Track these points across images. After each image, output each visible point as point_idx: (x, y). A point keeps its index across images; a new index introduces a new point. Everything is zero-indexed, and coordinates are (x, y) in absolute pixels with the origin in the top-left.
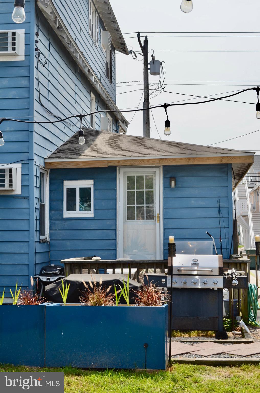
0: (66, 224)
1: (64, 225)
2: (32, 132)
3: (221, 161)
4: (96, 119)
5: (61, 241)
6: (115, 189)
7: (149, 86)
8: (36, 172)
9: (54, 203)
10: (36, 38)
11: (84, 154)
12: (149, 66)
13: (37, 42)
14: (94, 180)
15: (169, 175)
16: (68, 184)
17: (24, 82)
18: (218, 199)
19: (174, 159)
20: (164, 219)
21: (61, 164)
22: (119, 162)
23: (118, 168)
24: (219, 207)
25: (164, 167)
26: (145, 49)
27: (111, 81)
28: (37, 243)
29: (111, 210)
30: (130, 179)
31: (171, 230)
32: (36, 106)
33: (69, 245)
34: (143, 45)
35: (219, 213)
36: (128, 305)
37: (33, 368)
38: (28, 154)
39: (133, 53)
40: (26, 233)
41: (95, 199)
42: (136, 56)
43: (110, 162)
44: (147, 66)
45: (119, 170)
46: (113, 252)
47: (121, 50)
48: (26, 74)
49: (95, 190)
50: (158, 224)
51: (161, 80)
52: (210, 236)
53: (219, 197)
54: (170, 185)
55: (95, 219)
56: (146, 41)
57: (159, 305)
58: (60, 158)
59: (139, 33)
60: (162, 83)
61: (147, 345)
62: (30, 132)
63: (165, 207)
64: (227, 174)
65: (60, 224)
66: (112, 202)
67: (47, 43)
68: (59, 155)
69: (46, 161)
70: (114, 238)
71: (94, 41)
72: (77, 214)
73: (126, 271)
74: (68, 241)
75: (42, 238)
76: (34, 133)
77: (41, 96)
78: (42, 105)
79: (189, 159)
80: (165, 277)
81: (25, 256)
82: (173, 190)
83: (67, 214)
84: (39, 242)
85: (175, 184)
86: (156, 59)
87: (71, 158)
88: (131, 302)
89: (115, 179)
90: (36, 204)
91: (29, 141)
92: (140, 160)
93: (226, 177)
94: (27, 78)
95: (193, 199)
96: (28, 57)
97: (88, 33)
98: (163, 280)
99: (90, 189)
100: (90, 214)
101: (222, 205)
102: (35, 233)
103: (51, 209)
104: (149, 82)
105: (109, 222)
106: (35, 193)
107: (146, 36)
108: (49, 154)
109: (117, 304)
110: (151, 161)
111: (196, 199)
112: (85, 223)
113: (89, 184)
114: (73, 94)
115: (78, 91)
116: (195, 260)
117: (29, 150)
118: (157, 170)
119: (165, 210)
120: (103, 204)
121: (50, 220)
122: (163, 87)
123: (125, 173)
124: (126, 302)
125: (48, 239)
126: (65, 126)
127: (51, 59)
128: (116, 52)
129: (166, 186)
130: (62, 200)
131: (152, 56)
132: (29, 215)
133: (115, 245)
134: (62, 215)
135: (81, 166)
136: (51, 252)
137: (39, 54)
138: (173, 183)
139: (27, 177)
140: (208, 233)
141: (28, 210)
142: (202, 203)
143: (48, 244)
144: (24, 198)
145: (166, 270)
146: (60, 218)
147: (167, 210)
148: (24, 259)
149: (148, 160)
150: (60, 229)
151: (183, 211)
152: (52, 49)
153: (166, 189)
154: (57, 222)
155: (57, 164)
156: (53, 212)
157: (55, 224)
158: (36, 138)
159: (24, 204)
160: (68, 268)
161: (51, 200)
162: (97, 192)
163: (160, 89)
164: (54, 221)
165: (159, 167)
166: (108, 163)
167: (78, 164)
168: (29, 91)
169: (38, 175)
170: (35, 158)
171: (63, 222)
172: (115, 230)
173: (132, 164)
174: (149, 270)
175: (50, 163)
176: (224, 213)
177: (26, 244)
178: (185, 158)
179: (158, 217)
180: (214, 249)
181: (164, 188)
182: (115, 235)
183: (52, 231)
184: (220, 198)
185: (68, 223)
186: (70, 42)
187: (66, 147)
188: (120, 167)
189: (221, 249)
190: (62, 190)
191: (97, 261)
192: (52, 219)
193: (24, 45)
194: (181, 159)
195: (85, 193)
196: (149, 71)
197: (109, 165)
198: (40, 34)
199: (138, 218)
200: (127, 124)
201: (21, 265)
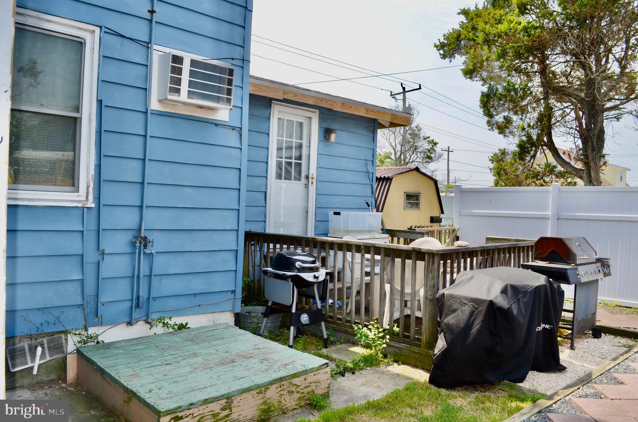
6: (268, 134)
15: (325, 126)
18: (364, 162)
20: (318, 181)
23: (272, 104)
24: (366, 172)
29: (262, 164)
31: (323, 196)
40: (235, 193)
43: (287, 94)
45: (274, 106)
46: (261, 225)
50: (311, 188)
52: (369, 206)
53: (366, 160)
62: (246, 9)
63: (319, 167)
70: (264, 204)
82: (327, 144)
89: (268, 120)
93: (373, 138)
95: (345, 159)
105: (258, 181)
119: (319, 170)
123: (278, 113)
129: (322, 139)
132: (241, 161)
138: (333, 136)
140: (367, 203)
141: (238, 151)
144: (233, 128)
147: (321, 170)
153: (321, 142)
159: (232, 139)
165: (315, 112)
166: (284, 93)
172: (265, 192)
179: (312, 178)
181: (320, 141)
182: (264, 200)
188: (276, 104)
201: (224, 253)
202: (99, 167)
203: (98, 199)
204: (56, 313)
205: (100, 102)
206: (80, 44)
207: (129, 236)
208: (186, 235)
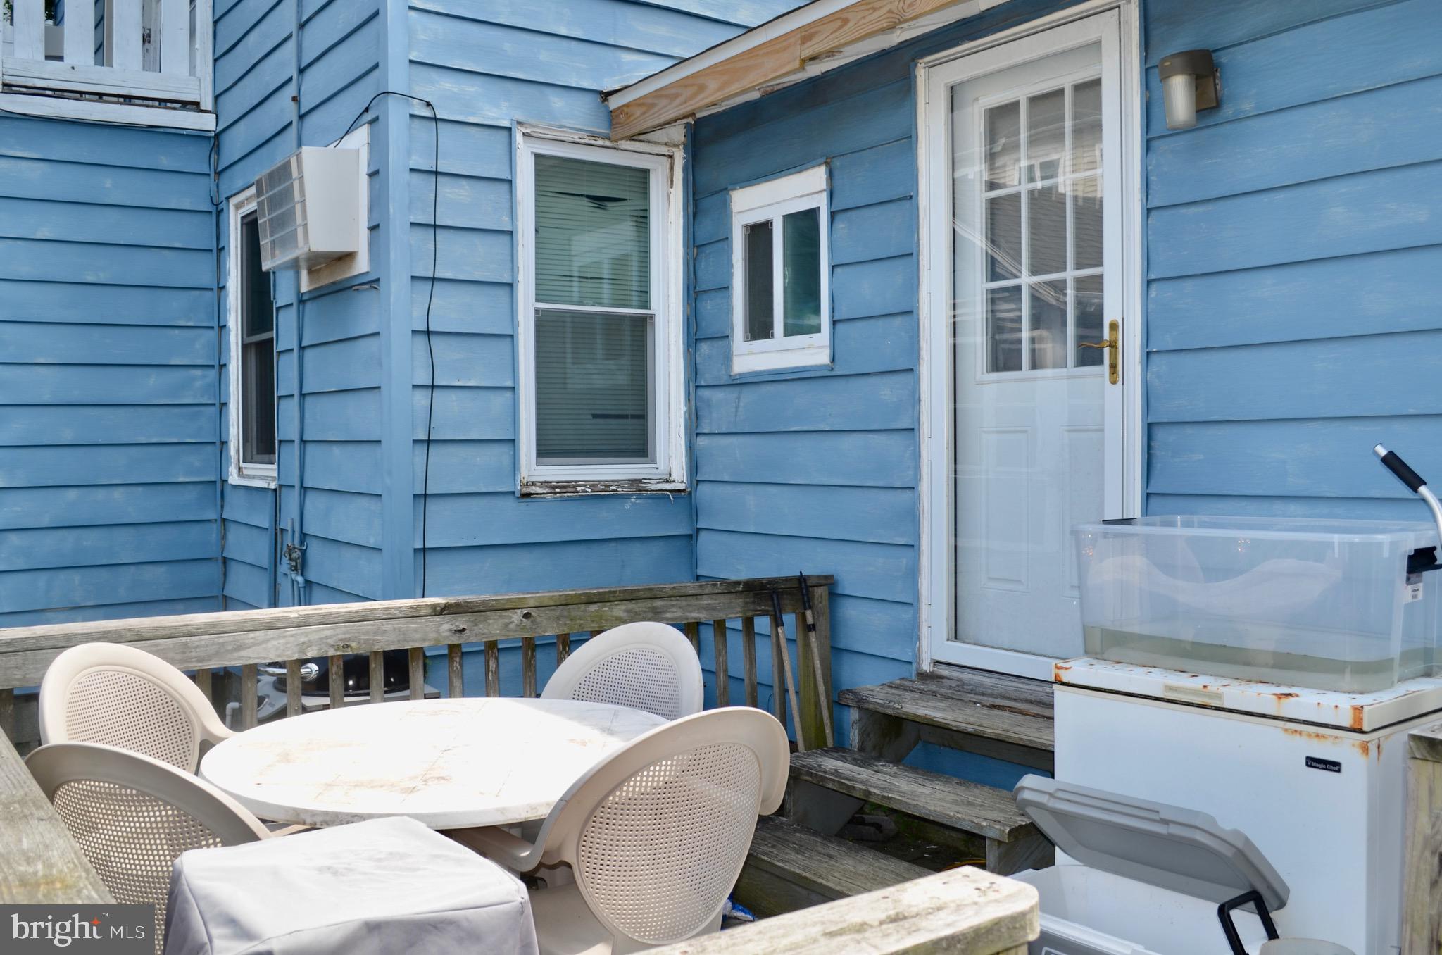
0: (741, 404)
1: (737, 408)
5: (729, 488)
6: (913, 196)
9: (707, 306)
14: (827, 163)
16: (747, 205)
20: (1148, 355)
21: (653, 105)
23: (920, 73)
29: (895, 322)
31: (1187, 430)
33: (752, 507)
38: (377, 72)
40: (379, 453)
41: (832, 267)
43: (812, 36)
45: (927, 80)
46: (905, 561)
49: (833, 215)
50: (1111, 394)
55: (834, 373)
63: (1152, 276)
65: (723, 407)
66: (899, 274)
69: (614, 103)
72: (779, 349)
74: (750, 487)
83: (747, 356)
89: (910, 140)
91: (378, 12)
99: (816, 213)
100: (817, 349)
105: (887, 390)
112: (801, 396)
113: (810, 186)
117: (378, 56)
119: (1153, 293)
120: (868, 288)
121: (697, 384)
130: (726, 288)
134: (727, 358)
136: (707, 538)
139: (378, 185)
141: (378, 341)
146: (723, 375)
150: (724, 430)
153: (1164, 143)
154: (716, 395)
155: (644, 109)
156: (699, 349)
161: (697, 294)
162: (841, 227)
170: (413, 79)
171: (732, 394)
172: (914, 431)
182: (912, 464)
183: (696, 442)
185: (749, 395)
188: (929, 65)
190: (727, 239)
192: (703, 383)
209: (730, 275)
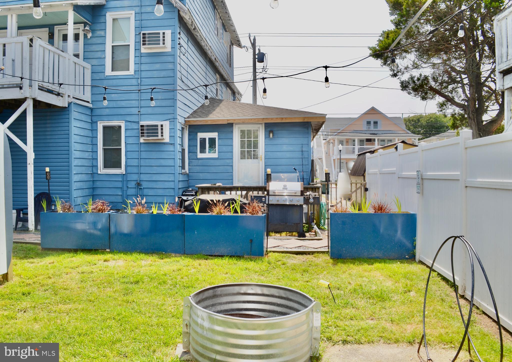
1: (198, 163)
2: (176, 100)
3: (304, 120)
4: (220, 92)
5: (196, 174)
6: (232, 139)
7: (257, 70)
8: (179, 127)
9: (191, 148)
10: (179, 36)
11: (211, 115)
12: (257, 57)
13: (179, 38)
14: (218, 133)
15: (269, 129)
16: (201, 135)
17: (171, 66)
18: (301, 145)
19: (272, 119)
20: (265, 159)
21: (196, 122)
22: (235, 120)
23: (234, 125)
24: (302, 151)
25: (265, 124)
26: (254, 45)
27: (230, 66)
28: (180, 174)
29: (229, 153)
30: (243, 132)
32: (179, 82)
33: (201, 176)
34: (252, 42)
35: (302, 155)
36: (240, 214)
37: (177, 255)
38: (173, 115)
39: (245, 47)
40: (173, 168)
41: (219, 145)
42: (248, 50)
44: (255, 57)
45: (235, 126)
46: (231, 181)
47: (238, 45)
48: (172, 61)
49: (219, 139)
50: (261, 162)
51: (265, 66)
52: (296, 170)
54: (269, 136)
55: (219, 158)
56: (254, 39)
57: (260, 214)
58: (195, 117)
59: (250, 34)
60: (265, 68)
61: (251, 241)
62: (174, 99)
63: (266, 151)
64: (308, 129)
65: (195, 162)
66: (230, 147)
67: (186, 40)
68: (195, 115)
69: (186, 119)
70: (231, 171)
71: (219, 39)
72: (207, 155)
73: (239, 193)
74: (201, 173)
75: (183, 171)
76: (178, 101)
77: (182, 75)
78: (183, 82)
79: (282, 119)
80: (265, 197)
81: (172, 183)
82: (271, 139)
83: (200, 155)
84: (182, 174)
85: (273, 136)
86: (261, 51)
87: (203, 117)
88: (242, 212)
89: (232, 132)
90: (179, 148)
91: (174, 106)
92: (249, 119)
93: (307, 131)
94: (173, 63)
95: (285, 145)
96: (173, 49)
97: (215, 33)
98: (264, 199)
99: (215, 138)
100: (215, 155)
101: (304, 149)
102: (178, 167)
103: (189, 152)
104: (257, 67)
105: (228, 161)
106: (179, 141)
107: (255, 36)
108: (188, 115)
109: (232, 214)
110: (257, 120)
111: (286, 145)
112: (212, 161)
113: (214, 135)
114: (204, 74)
115: (208, 73)
116: (285, 186)
117: (174, 113)
118: (260, 126)
119: (266, 153)
120: (224, 149)
121: (189, 159)
122: (266, 71)
123: (239, 128)
124: (238, 213)
125: (188, 172)
126: (199, 97)
127: (189, 51)
128: (234, 46)
129: (267, 137)
130: (197, 146)
131: (259, 49)
132: (175, 155)
133: (232, 176)
134: (197, 156)
135: (209, 123)
136: (190, 181)
137: (181, 47)
138: (271, 135)
139: (173, 130)
140: (294, 169)
141: (174, 152)
142: (291, 148)
143: (188, 175)
144: (171, 144)
145: (266, 193)
146: (195, 158)
147: (268, 153)
148: (171, 185)
149: (255, 119)
150: (195, 165)
151: (278, 153)
152: (189, 43)
153: (267, 139)
154: (194, 160)
155: (193, 122)
156: (191, 154)
157: (192, 162)
158: (179, 104)
159: (171, 148)
160: (200, 190)
161: (189, 146)
162: (220, 140)
163: (264, 72)
164: (191, 160)
165: (262, 124)
166: (228, 121)
167: (207, 122)
168: (174, 72)
169: (181, 129)
170: (178, 117)
171: (197, 161)
172: (232, 166)
173: (244, 122)
174: (254, 192)
175: (189, 121)
176: (306, 155)
177: (173, 175)
178: (280, 118)
179: (261, 157)
180: (298, 179)
181: (265, 138)
183: (190, 167)
184: (303, 145)
185: (200, 161)
186: (202, 39)
187: (199, 110)
188: (235, 124)
189: (303, 179)
190: (197, 139)
191: (219, 186)
193: (171, 41)
194: (277, 118)
195: (212, 141)
196: (257, 60)
197: (229, 122)
198: (181, 33)
199: (248, 158)
200: (241, 95)
201: (169, 189)
202: (126, 162)
203: (126, 171)
204: (115, 204)
205: (125, 142)
206: (120, 127)
207: (135, 182)
208: (154, 183)
209: (197, 144)
